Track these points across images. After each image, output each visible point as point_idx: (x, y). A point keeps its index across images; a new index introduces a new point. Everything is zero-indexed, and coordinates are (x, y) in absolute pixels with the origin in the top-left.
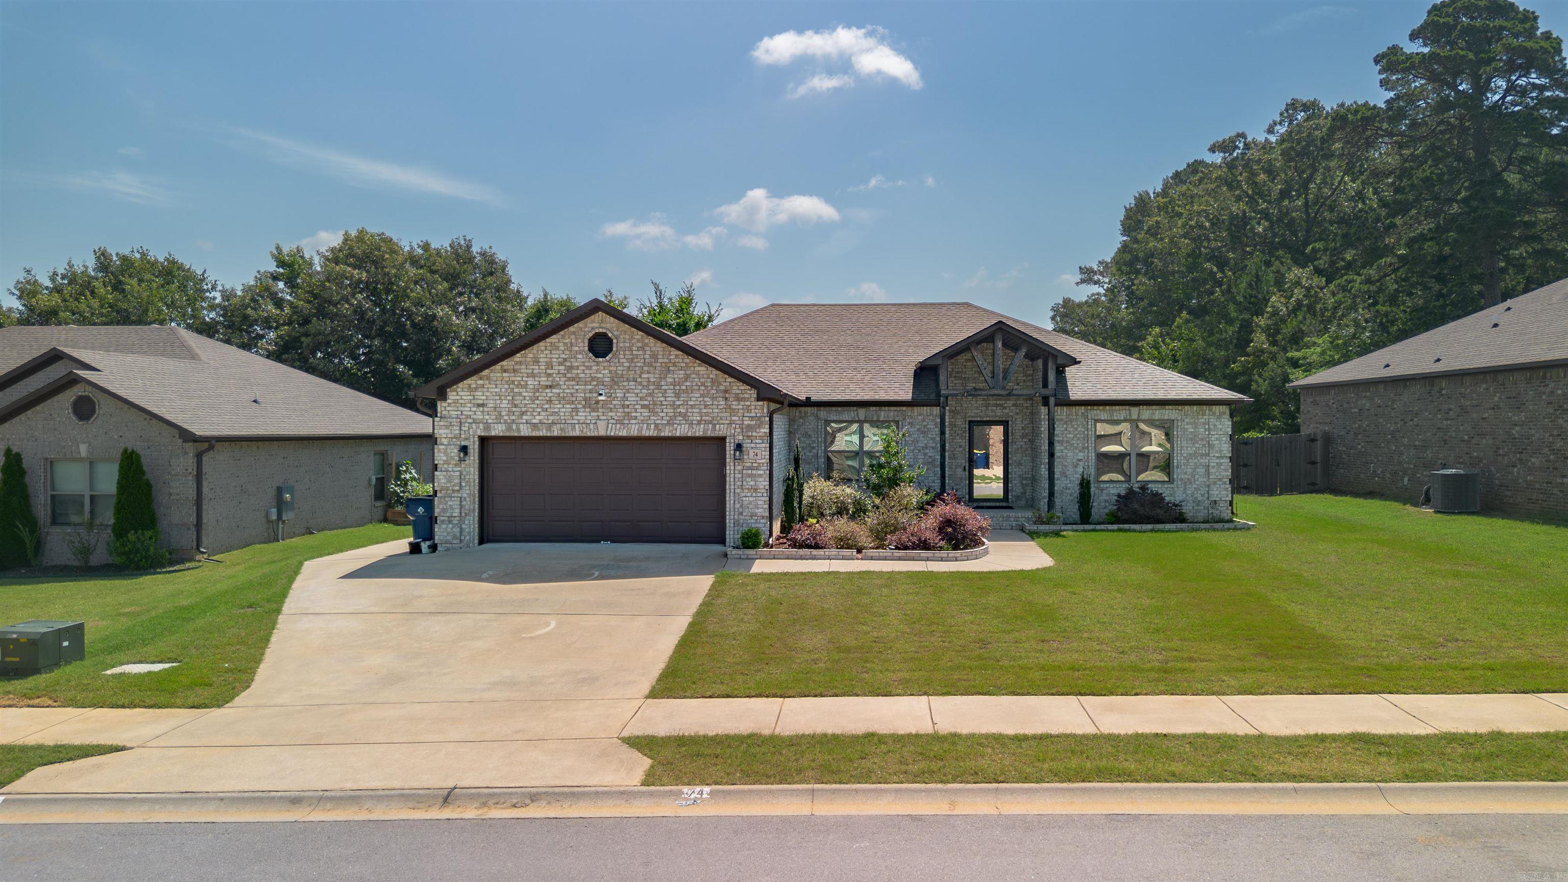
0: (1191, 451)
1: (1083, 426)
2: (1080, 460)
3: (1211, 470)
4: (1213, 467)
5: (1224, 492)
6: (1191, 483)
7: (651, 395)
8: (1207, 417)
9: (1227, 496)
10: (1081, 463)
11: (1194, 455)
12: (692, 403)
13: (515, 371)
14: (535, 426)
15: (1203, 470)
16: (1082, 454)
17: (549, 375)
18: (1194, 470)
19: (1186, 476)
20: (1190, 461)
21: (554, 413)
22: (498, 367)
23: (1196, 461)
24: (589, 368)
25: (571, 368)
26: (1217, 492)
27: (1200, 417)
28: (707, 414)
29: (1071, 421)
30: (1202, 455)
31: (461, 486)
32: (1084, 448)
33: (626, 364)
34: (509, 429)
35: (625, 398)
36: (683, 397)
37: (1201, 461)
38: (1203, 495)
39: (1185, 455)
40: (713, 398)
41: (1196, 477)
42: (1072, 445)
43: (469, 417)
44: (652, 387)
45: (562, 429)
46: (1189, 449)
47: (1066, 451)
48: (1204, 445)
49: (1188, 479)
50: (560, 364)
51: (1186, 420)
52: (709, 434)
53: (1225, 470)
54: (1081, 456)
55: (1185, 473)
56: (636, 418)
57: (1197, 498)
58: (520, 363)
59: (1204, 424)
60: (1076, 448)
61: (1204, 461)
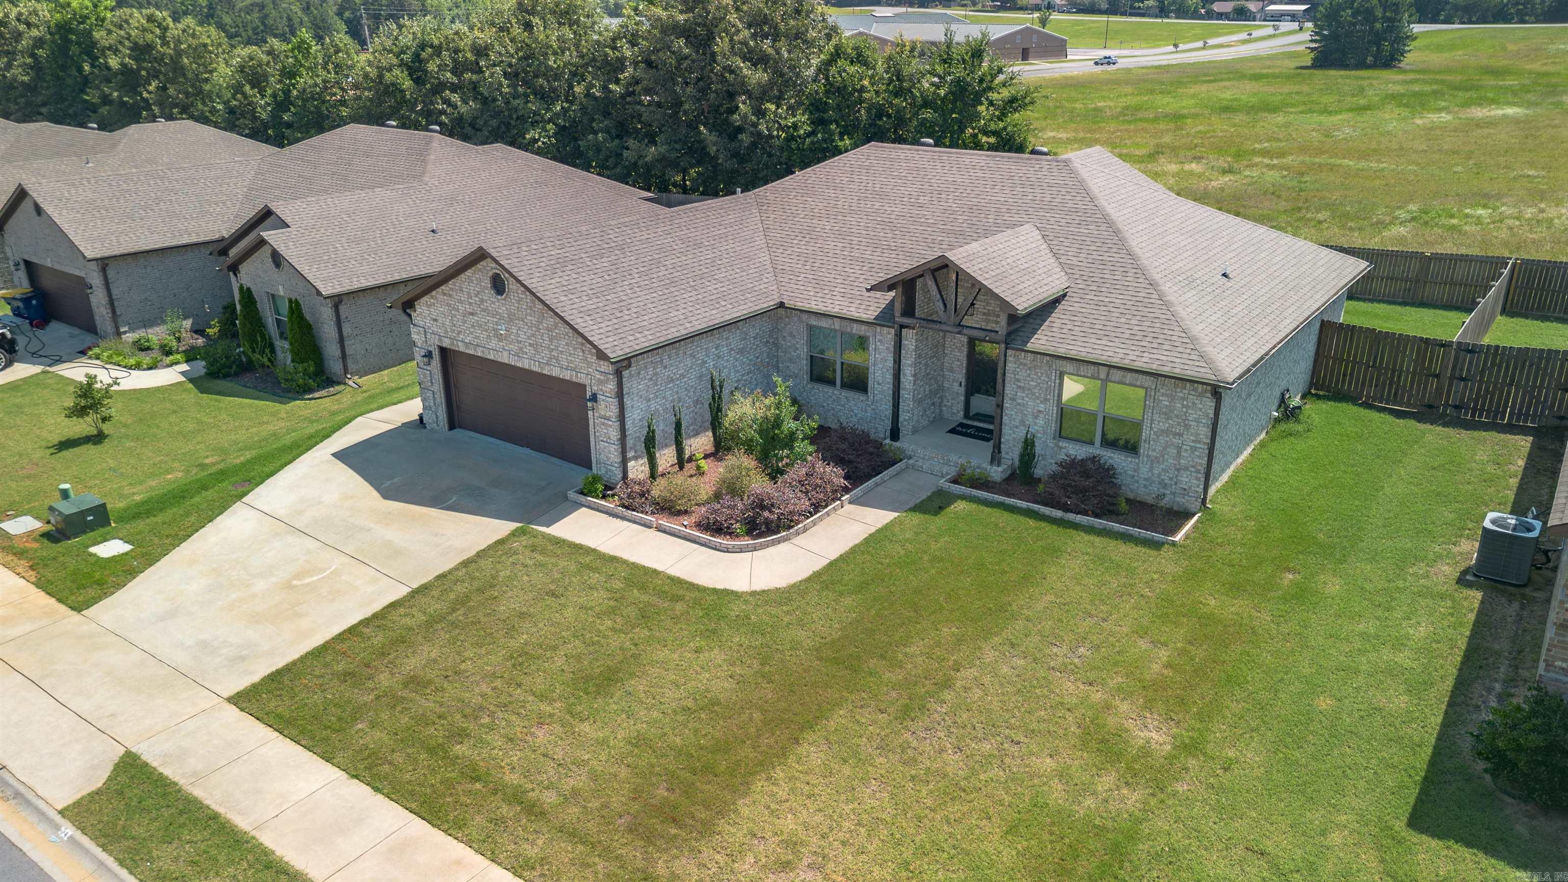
0: (1164, 426)
1: (1047, 376)
2: (1040, 412)
3: (1183, 454)
4: (1186, 450)
5: (1195, 481)
6: (1158, 462)
7: (533, 335)
8: (1186, 392)
9: (1198, 487)
10: (1042, 415)
11: (1166, 432)
12: (560, 349)
13: (450, 296)
14: (467, 345)
15: (1175, 451)
16: (1042, 406)
17: (470, 304)
18: (1165, 448)
19: (1155, 454)
20: (1161, 437)
21: (477, 337)
22: (439, 290)
23: (1168, 439)
24: (494, 303)
25: (482, 301)
26: (1187, 480)
27: (1178, 390)
28: (571, 362)
29: (1035, 367)
30: (1175, 434)
31: (432, 383)
32: (1046, 400)
33: (516, 305)
34: (452, 344)
35: (518, 335)
36: (555, 342)
37: (1174, 440)
38: (1171, 479)
39: (1156, 430)
40: (575, 349)
41: (1166, 456)
42: (1034, 394)
43: (429, 328)
44: (534, 329)
45: (483, 352)
46: (1161, 424)
47: (1027, 399)
48: (1179, 424)
49: (1156, 457)
50: (476, 296)
51: (1162, 391)
52: (574, 379)
53: (1199, 457)
54: (1042, 407)
55: (1154, 450)
56: (526, 353)
57: (1163, 480)
58: (452, 289)
59: (1183, 399)
60: (1038, 398)
61: (1176, 441)
